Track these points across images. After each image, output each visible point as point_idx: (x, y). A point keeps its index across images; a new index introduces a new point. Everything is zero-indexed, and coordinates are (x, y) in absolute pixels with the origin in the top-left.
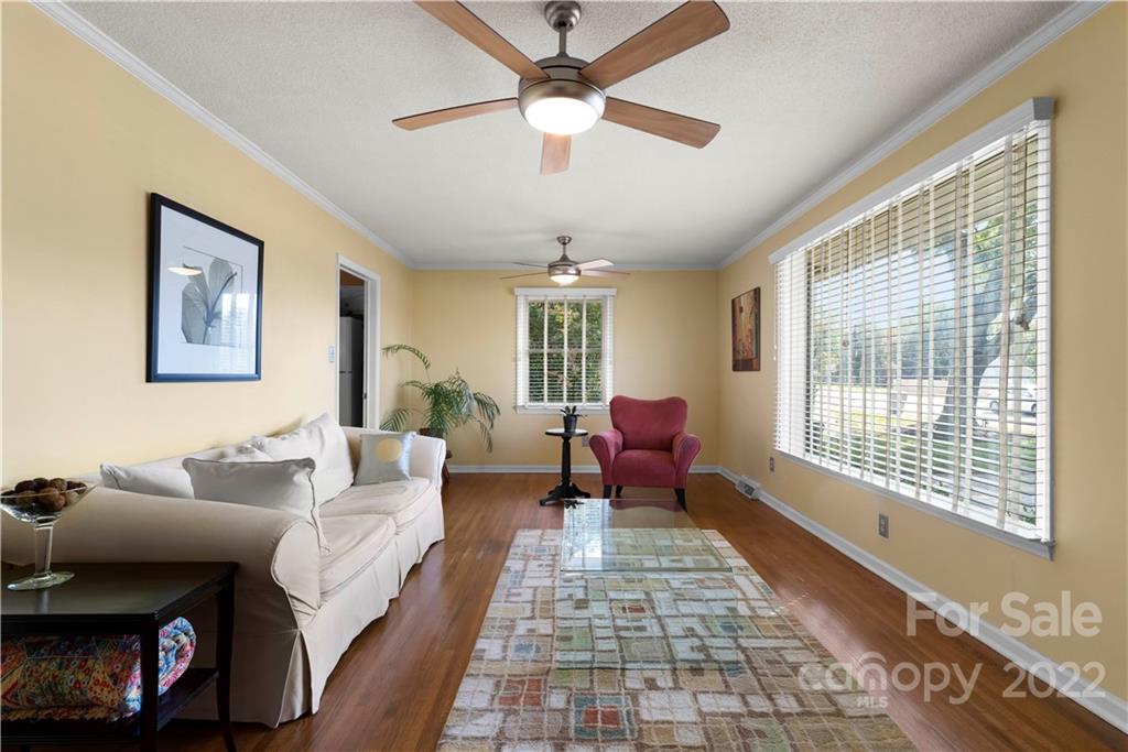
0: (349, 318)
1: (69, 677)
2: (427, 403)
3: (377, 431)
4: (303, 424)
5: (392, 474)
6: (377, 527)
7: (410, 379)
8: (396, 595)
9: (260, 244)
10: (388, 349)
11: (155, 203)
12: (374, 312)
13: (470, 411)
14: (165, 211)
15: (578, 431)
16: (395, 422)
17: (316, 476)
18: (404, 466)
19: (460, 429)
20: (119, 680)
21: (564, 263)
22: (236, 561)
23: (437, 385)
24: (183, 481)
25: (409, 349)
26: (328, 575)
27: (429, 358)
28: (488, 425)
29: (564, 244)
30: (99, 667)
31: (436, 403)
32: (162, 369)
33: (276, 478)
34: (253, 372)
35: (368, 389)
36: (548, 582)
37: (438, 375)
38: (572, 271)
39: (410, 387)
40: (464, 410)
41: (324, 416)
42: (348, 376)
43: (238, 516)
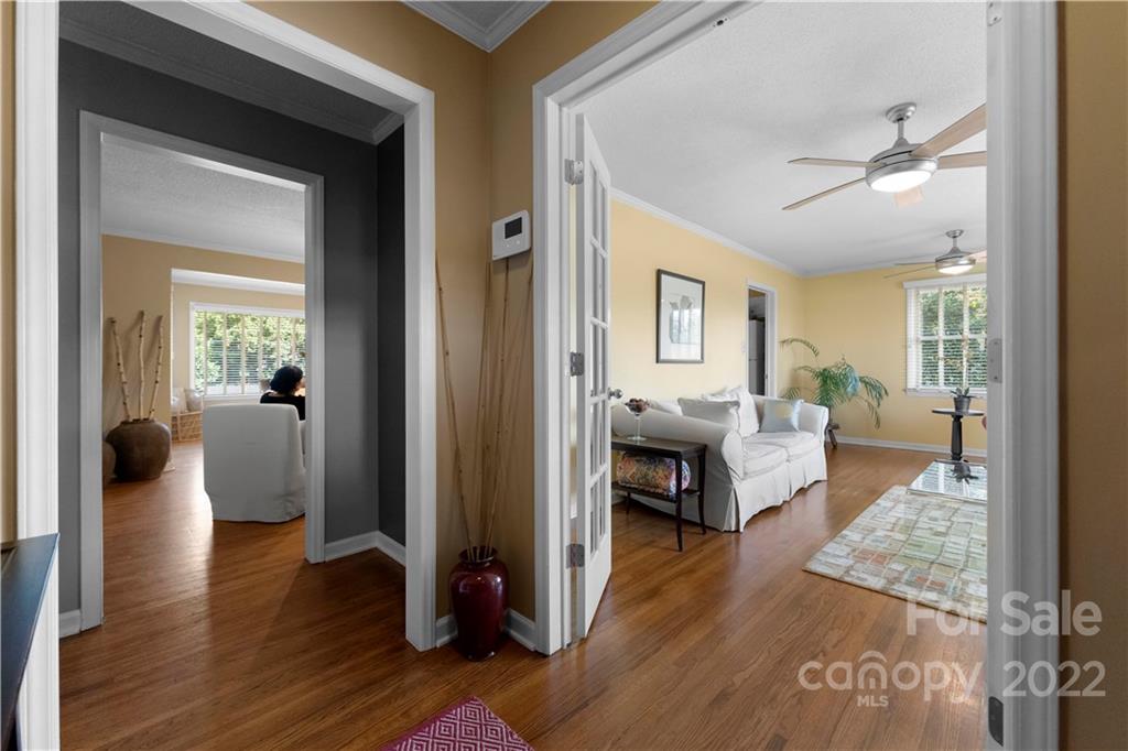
0: (754, 321)
1: (651, 474)
2: (817, 382)
3: (776, 398)
4: (728, 390)
5: (786, 427)
6: (774, 451)
7: (802, 365)
8: (788, 499)
9: (703, 283)
10: (784, 342)
11: (659, 273)
12: (772, 316)
13: (855, 390)
14: (663, 277)
15: (971, 411)
16: (791, 394)
17: (740, 411)
18: (795, 422)
19: (845, 404)
20: (667, 478)
21: (955, 255)
22: (706, 442)
23: (825, 370)
24: (678, 410)
25: (801, 341)
26: (747, 465)
27: (819, 348)
28: (875, 404)
29: (955, 237)
30: (660, 472)
31: (825, 382)
32: (662, 357)
33: (721, 410)
34: (699, 358)
35: (768, 371)
36: (914, 518)
37: (826, 361)
38: (964, 261)
39: (802, 371)
40: (849, 389)
41: (739, 387)
42: (754, 363)
43: (705, 425)
